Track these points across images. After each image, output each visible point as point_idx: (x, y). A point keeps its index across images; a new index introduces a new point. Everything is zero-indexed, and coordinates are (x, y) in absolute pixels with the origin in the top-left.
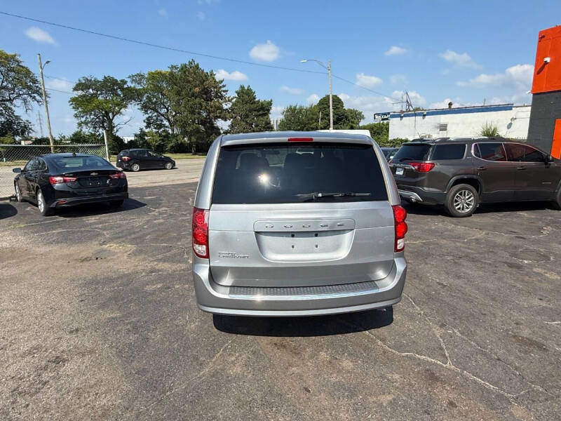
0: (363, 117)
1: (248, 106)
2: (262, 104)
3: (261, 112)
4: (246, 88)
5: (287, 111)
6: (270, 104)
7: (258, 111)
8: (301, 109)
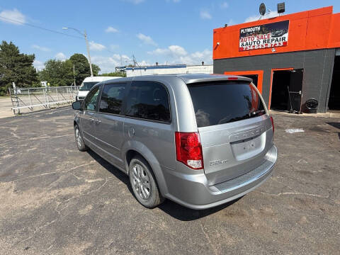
0: (99, 70)
1: (13, 58)
2: (27, 57)
3: (26, 63)
4: (9, 44)
5: (49, 63)
6: (33, 57)
7: (24, 62)
8: (59, 63)
